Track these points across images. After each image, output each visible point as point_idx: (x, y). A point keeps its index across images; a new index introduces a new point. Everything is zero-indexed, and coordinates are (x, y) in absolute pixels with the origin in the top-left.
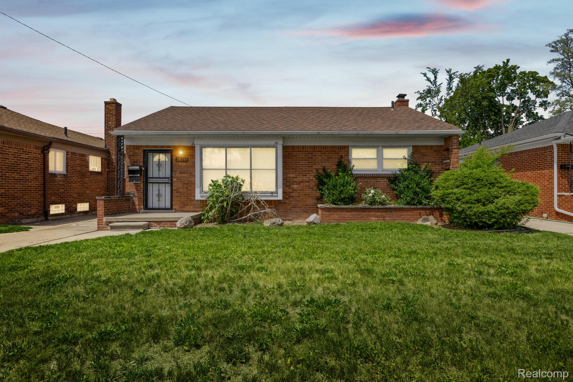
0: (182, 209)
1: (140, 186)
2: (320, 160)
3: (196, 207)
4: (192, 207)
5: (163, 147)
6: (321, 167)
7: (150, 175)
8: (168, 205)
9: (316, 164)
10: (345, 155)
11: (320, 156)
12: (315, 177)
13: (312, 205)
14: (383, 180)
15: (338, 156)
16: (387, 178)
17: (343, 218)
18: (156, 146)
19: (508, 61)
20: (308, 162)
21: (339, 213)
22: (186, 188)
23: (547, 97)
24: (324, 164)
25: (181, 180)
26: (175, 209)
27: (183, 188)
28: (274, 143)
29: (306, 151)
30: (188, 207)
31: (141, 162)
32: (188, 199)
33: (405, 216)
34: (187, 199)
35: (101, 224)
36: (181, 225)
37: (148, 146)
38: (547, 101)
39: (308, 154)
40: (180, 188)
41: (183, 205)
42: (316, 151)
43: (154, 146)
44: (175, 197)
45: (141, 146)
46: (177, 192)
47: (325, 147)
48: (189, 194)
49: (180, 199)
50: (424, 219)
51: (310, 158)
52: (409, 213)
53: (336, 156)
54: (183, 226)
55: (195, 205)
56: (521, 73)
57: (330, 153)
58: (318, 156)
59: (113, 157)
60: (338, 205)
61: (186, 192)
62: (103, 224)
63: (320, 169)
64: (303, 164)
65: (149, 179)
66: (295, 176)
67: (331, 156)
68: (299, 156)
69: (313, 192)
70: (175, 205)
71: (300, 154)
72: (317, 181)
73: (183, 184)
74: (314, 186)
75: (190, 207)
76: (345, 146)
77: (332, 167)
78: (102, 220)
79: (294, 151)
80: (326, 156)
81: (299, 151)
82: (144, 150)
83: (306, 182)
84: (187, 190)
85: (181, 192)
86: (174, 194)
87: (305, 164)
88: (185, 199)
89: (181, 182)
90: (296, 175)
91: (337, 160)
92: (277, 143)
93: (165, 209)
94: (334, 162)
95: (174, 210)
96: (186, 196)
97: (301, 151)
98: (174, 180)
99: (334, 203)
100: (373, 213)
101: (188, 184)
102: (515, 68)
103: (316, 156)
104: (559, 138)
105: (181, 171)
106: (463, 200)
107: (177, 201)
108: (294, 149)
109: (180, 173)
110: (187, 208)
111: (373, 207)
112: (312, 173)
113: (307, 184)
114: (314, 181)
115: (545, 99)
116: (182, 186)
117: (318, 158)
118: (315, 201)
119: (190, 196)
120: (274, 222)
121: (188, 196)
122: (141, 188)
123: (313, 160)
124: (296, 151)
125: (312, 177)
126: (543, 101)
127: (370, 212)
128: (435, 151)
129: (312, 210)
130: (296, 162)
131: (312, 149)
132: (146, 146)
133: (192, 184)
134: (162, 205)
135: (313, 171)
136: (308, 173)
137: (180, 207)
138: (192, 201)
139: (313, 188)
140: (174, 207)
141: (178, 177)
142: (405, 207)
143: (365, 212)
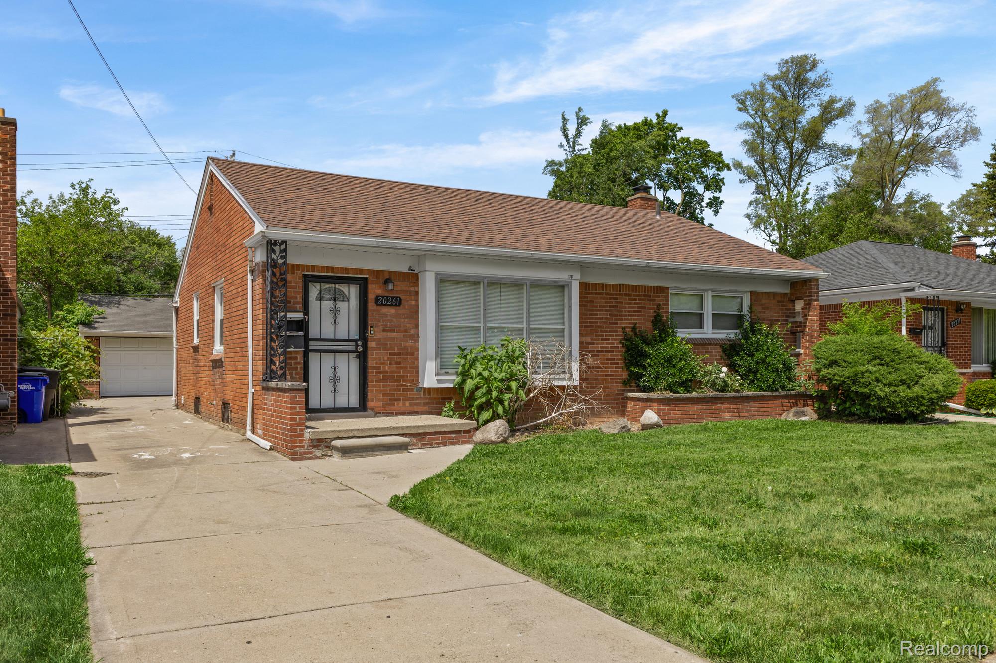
0: (389, 409)
1: (296, 358)
2: (629, 312)
3: (417, 404)
4: (407, 404)
5: (347, 270)
6: (630, 324)
7: (314, 332)
8: (354, 402)
9: (621, 319)
10: (664, 305)
11: (628, 304)
12: (620, 342)
13: (617, 395)
14: (714, 348)
15: (653, 304)
16: (721, 346)
17: (688, 416)
18: (332, 269)
19: (665, 113)
20: (610, 315)
21: (681, 407)
22: (397, 363)
23: (720, 192)
24: (634, 320)
25: (387, 345)
26: (373, 409)
27: (391, 364)
28: (567, 277)
29: (607, 294)
30: (401, 403)
31: (298, 303)
32: (401, 386)
33: (765, 409)
34: (398, 386)
35: (299, 446)
36: (498, 437)
37: (313, 268)
38: (719, 198)
39: (610, 299)
40: (383, 363)
41: (390, 400)
42: (621, 295)
43: (328, 269)
44: (372, 382)
45: (298, 265)
46: (377, 373)
47: (635, 288)
48: (403, 376)
49: (384, 386)
50: (797, 413)
51: (613, 307)
52: (770, 404)
53: (650, 304)
54: (502, 438)
55: (413, 399)
56: (683, 140)
57: (643, 300)
58: (625, 303)
59: (9, 275)
60: (678, 393)
61: (396, 372)
62: (303, 446)
63: (629, 327)
64: (602, 319)
65: (311, 343)
66: (590, 341)
67: (644, 304)
68: (596, 302)
69: (618, 371)
70: (373, 400)
71: (597, 298)
72: (624, 350)
73: (391, 354)
74: (619, 359)
75: (404, 404)
76: (664, 288)
77: (645, 324)
78: (302, 435)
79: (589, 294)
80: (638, 304)
81: (596, 294)
82: (305, 276)
83: (607, 352)
84: (397, 368)
85: (386, 372)
86: (371, 376)
87: (606, 319)
88: (393, 386)
89: (385, 350)
90: (592, 339)
91: (652, 313)
92: (571, 276)
93: (347, 411)
94: (648, 316)
95: (369, 412)
96: (396, 381)
97: (600, 294)
98: (372, 344)
99: (670, 388)
100: (726, 406)
101: (400, 354)
102: (674, 129)
103: (622, 303)
104: (913, 290)
105: (386, 325)
106: (885, 382)
107: (377, 391)
108: (589, 290)
109: (384, 330)
110: (399, 406)
111: (728, 396)
112: (616, 335)
113: (609, 355)
114: (619, 352)
115: (716, 195)
116: (389, 359)
117: (625, 307)
118: (620, 387)
119: (404, 381)
120: (624, 425)
121: (400, 381)
122: (299, 363)
123: (618, 311)
124: (592, 294)
125: (617, 343)
126: (714, 197)
127: (722, 403)
128: (779, 302)
129: (617, 403)
130: (591, 315)
131: (616, 291)
132: (307, 267)
133: (407, 354)
134: (342, 402)
135: (617, 331)
136: (610, 335)
137: (384, 405)
138: (408, 390)
139: (617, 363)
140: (370, 405)
141: (380, 339)
142: (766, 394)
143: (716, 404)
